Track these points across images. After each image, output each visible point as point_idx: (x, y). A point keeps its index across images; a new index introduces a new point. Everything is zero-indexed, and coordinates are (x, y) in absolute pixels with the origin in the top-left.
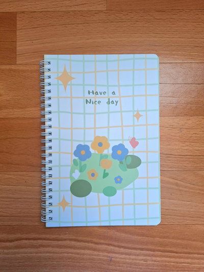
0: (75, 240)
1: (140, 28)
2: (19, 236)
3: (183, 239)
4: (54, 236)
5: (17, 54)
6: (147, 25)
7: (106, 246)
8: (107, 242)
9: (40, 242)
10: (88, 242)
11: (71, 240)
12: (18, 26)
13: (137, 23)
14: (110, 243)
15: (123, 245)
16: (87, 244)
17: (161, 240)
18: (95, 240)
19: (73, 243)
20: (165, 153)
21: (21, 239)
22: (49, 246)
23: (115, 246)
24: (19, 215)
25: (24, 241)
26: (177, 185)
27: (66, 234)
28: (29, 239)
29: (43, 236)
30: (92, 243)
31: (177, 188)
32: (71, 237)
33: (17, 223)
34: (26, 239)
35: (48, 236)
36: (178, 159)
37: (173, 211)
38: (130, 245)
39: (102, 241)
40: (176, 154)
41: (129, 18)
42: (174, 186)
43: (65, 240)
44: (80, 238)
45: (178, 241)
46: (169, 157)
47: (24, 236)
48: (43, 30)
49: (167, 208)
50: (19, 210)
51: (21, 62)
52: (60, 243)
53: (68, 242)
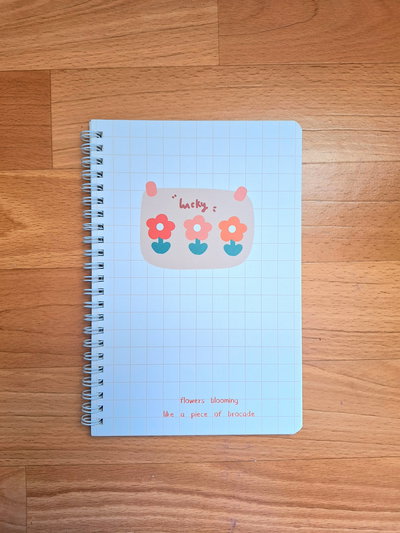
0: (168, 490)
1: (281, 98)
2: (64, 484)
3: (364, 484)
4: (129, 484)
5: (54, 148)
6: (293, 93)
7: (224, 500)
8: (226, 493)
9: (103, 495)
10: (191, 492)
11: (160, 490)
12: (53, 96)
13: (277, 89)
14: (231, 493)
15: (256, 497)
16: (189, 497)
17: (323, 486)
18: (204, 489)
19: (165, 495)
20: (331, 328)
21: (68, 491)
22: (119, 502)
23: (240, 499)
24: (64, 446)
25: (73, 493)
26: (352, 385)
27: (150, 479)
28: (84, 490)
29: (110, 484)
30: (198, 494)
31: (351, 390)
32: (160, 485)
33: (62, 461)
34: (79, 490)
35: (118, 484)
36: (354, 339)
37: (346, 434)
38: (268, 498)
39: (217, 491)
40: (350, 329)
41: (261, 79)
42: (344, 389)
43: (150, 490)
44: (178, 486)
45: (356, 488)
46: (338, 336)
47: (75, 484)
48: (101, 104)
49: (335, 428)
50: (65, 437)
51: (60, 165)
52: (140, 495)
53: (155, 495)
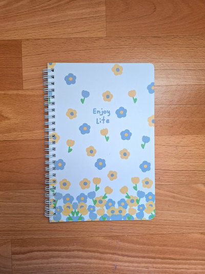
0: (83, 251)
1: (138, 53)
3: (181, 247)
4: (63, 248)
5: (24, 79)
6: (144, 51)
7: (111, 255)
8: (112, 252)
9: (50, 253)
10: (94, 252)
11: (79, 250)
12: (23, 53)
13: (136, 48)
14: (114, 252)
15: (126, 254)
16: (93, 254)
17: (161, 248)
18: (101, 250)
19: (81, 253)
21: (32, 251)
22: (58, 257)
23: (119, 255)
24: (30, 229)
25: (36, 253)
26: (174, 197)
27: (73, 245)
28: (40, 251)
29: (54, 248)
30: (98, 252)
31: (174, 200)
32: (78, 248)
33: (29, 237)
34: (38, 251)
35: (57, 248)
36: (175, 174)
37: (171, 222)
38: (133, 254)
39: (107, 251)
40: (173, 169)
41: (127, 44)
42: (171, 199)
43: (73, 250)
44: (87, 249)
45: (177, 249)
46: (166, 172)
47: (35, 248)
48: (47, 57)
49: (165, 219)
50: (31, 225)
51: (27, 88)
52: (68, 253)
53: (76, 253)
